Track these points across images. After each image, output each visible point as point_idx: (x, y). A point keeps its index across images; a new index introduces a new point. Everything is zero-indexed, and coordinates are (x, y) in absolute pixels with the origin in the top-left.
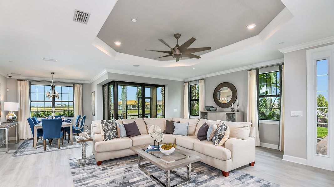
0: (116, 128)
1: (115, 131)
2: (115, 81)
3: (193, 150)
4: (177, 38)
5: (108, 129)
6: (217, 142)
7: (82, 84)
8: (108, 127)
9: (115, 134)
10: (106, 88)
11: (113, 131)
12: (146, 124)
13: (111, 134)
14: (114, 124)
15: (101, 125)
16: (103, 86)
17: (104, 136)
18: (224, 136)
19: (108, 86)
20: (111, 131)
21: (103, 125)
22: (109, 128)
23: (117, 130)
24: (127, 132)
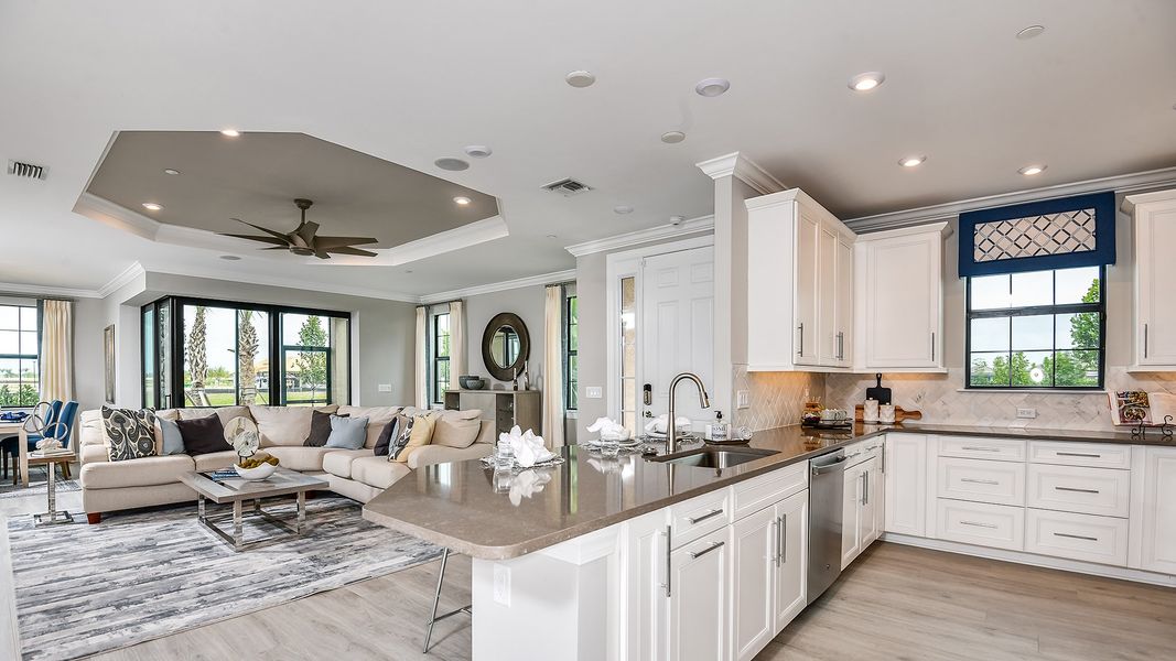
0: (153, 430)
1: (148, 436)
2: (173, 297)
3: (350, 478)
4: (304, 208)
5: (124, 430)
6: (393, 455)
7: (72, 300)
8: (123, 427)
9: (146, 445)
10: (150, 315)
11: (140, 436)
13: (134, 444)
14: (145, 420)
15: (102, 419)
16: (144, 309)
17: (110, 450)
18: (408, 439)
19: (156, 309)
20: (133, 437)
21: (109, 420)
22: (128, 429)
23: (153, 435)
24: (186, 441)
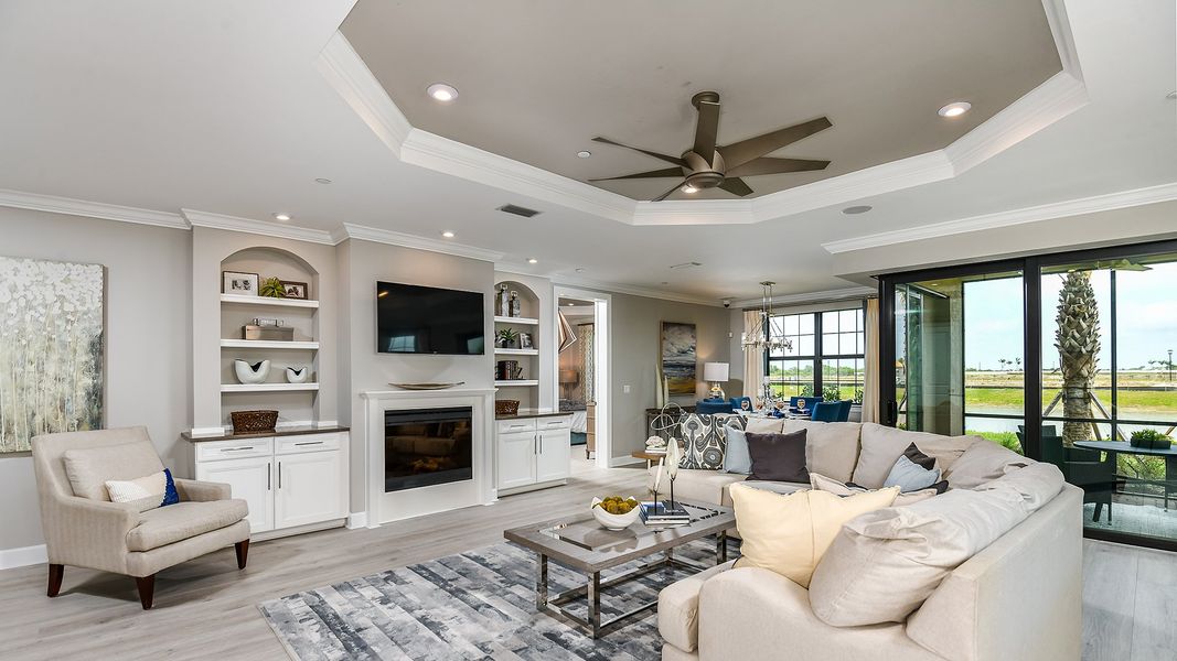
5: (692, 437)
8: (692, 433)
9: (712, 457)
11: (708, 446)
12: (860, 448)
13: (699, 455)
20: (700, 446)
22: (696, 436)
23: (723, 447)
